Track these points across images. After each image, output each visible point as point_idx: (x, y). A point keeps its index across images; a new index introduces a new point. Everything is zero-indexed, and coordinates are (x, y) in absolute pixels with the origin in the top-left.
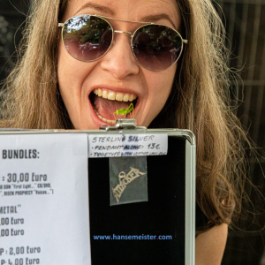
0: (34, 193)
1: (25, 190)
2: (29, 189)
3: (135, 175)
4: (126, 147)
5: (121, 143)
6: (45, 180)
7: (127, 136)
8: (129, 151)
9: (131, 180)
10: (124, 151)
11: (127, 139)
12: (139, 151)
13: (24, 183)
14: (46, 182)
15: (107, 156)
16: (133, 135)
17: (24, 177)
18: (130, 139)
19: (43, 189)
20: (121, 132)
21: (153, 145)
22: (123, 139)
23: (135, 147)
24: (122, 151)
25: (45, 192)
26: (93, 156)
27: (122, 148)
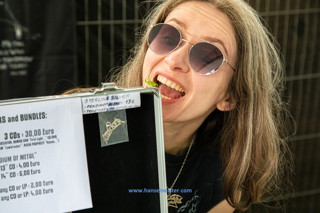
0: (45, 143)
1: (39, 141)
2: (41, 141)
3: (118, 123)
4: (110, 104)
5: (106, 102)
6: (52, 133)
7: (110, 96)
8: (113, 107)
9: (115, 127)
10: (109, 107)
11: (110, 98)
12: (119, 106)
13: (38, 137)
14: (53, 135)
15: (97, 112)
16: (114, 95)
17: (38, 132)
18: (113, 98)
19: (52, 140)
20: (105, 93)
21: (130, 101)
22: (107, 99)
23: (117, 104)
24: (107, 107)
25: (53, 142)
26: (86, 113)
27: (107, 105)
